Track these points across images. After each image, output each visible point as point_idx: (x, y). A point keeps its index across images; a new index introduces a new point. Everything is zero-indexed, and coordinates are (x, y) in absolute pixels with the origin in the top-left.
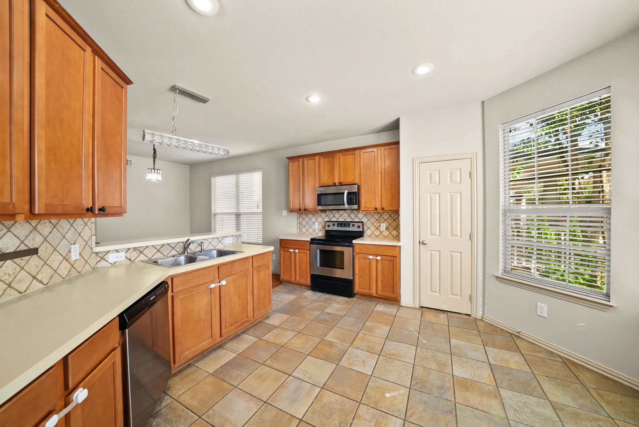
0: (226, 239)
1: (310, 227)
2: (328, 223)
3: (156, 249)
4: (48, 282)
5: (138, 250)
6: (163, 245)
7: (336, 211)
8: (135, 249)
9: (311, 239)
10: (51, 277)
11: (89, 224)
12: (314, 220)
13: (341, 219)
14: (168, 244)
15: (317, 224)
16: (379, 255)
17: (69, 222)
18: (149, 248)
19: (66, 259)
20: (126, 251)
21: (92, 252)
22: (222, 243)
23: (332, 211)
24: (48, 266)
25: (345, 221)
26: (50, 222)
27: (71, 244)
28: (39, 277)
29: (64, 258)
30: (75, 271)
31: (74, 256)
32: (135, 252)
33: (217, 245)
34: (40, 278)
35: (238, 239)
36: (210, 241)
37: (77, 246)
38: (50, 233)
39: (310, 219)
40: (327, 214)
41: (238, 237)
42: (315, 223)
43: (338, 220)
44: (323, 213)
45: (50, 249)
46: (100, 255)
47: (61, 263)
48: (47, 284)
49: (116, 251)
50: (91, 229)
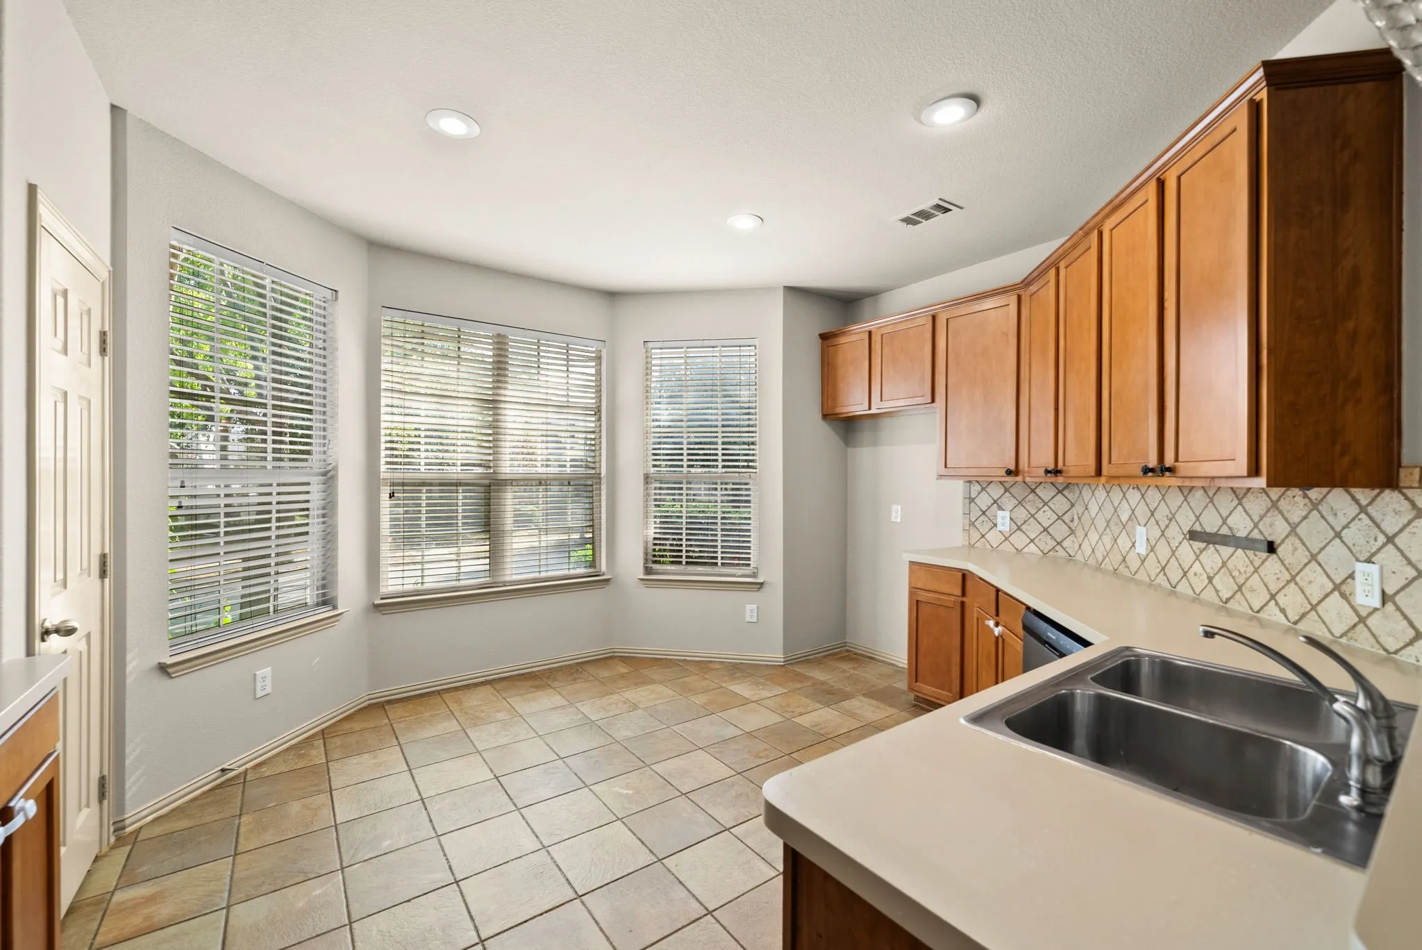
4: (1297, 623)
10: (1303, 615)
19: (1341, 590)
24: (1298, 588)
26: (1306, 496)
27: (1358, 560)
28: (1281, 601)
29: (1337, 587)
30: (1371, 638)
31: (1363, 593)
34: (1282, 604)
37: (1372, 568)
38: (1305, 518)
45: (1304, 555)
47: (1327, 595)
48: (1294, 624)
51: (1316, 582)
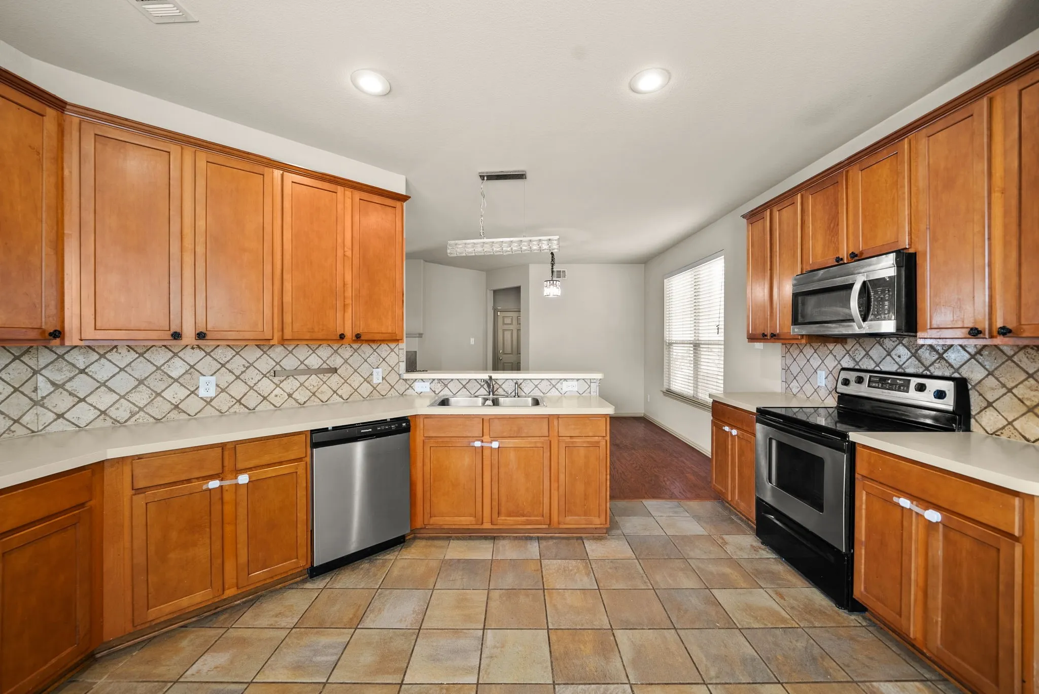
0: (565, 383)
1: (808, 380)
2: (844, 375)
3: (462, 384)
4: (348, 399)
5: (443, 383)
6: (470, 380)
7: (872, 340)
8: (439, 380)
9: (758, 410)
10: (351, 395)
11: (396, 350)
12: (815, 362)
13: (888, 366)
14: (476, 380)
15: (822, 374)
16: (937, 508)
17: (372, 348)
18: (453, 381)
19: (367, 380)
20: (430, 381)
21: (400, 379)
22: (557, 389)
23: (861, 340)
24: (348, 385)
25: (900, 371)
26: (351, 347)
27: (373, 368)
28: (339, 392)
29: (365, 380)
30: (378, 393)
31: (377, 378)
32: (439, 385)
33: (547, 391)
34: (340, 394)
35: (590, 386)
36: (536, 382)
37: (380, 370)
38: (351, 356)
39: (808, 361)
40: (848, 347)
41: (591, 382)
42: (818, 372)
43: (878, 365)
44: (839, 346)
45: (351, 370)
46: (408, 382)
47: (361, 384)
48: (347, 400)
49: (422, 380)
50: (398, 356)
51: (356, 380)
